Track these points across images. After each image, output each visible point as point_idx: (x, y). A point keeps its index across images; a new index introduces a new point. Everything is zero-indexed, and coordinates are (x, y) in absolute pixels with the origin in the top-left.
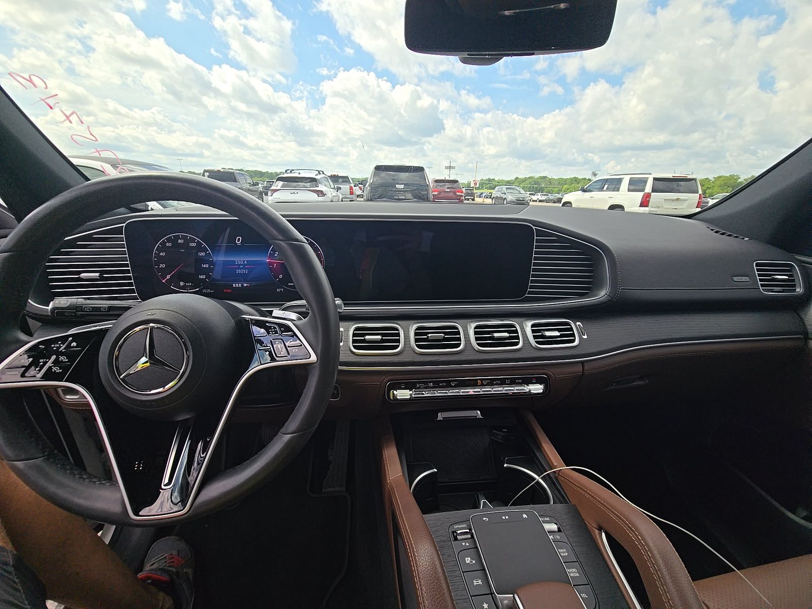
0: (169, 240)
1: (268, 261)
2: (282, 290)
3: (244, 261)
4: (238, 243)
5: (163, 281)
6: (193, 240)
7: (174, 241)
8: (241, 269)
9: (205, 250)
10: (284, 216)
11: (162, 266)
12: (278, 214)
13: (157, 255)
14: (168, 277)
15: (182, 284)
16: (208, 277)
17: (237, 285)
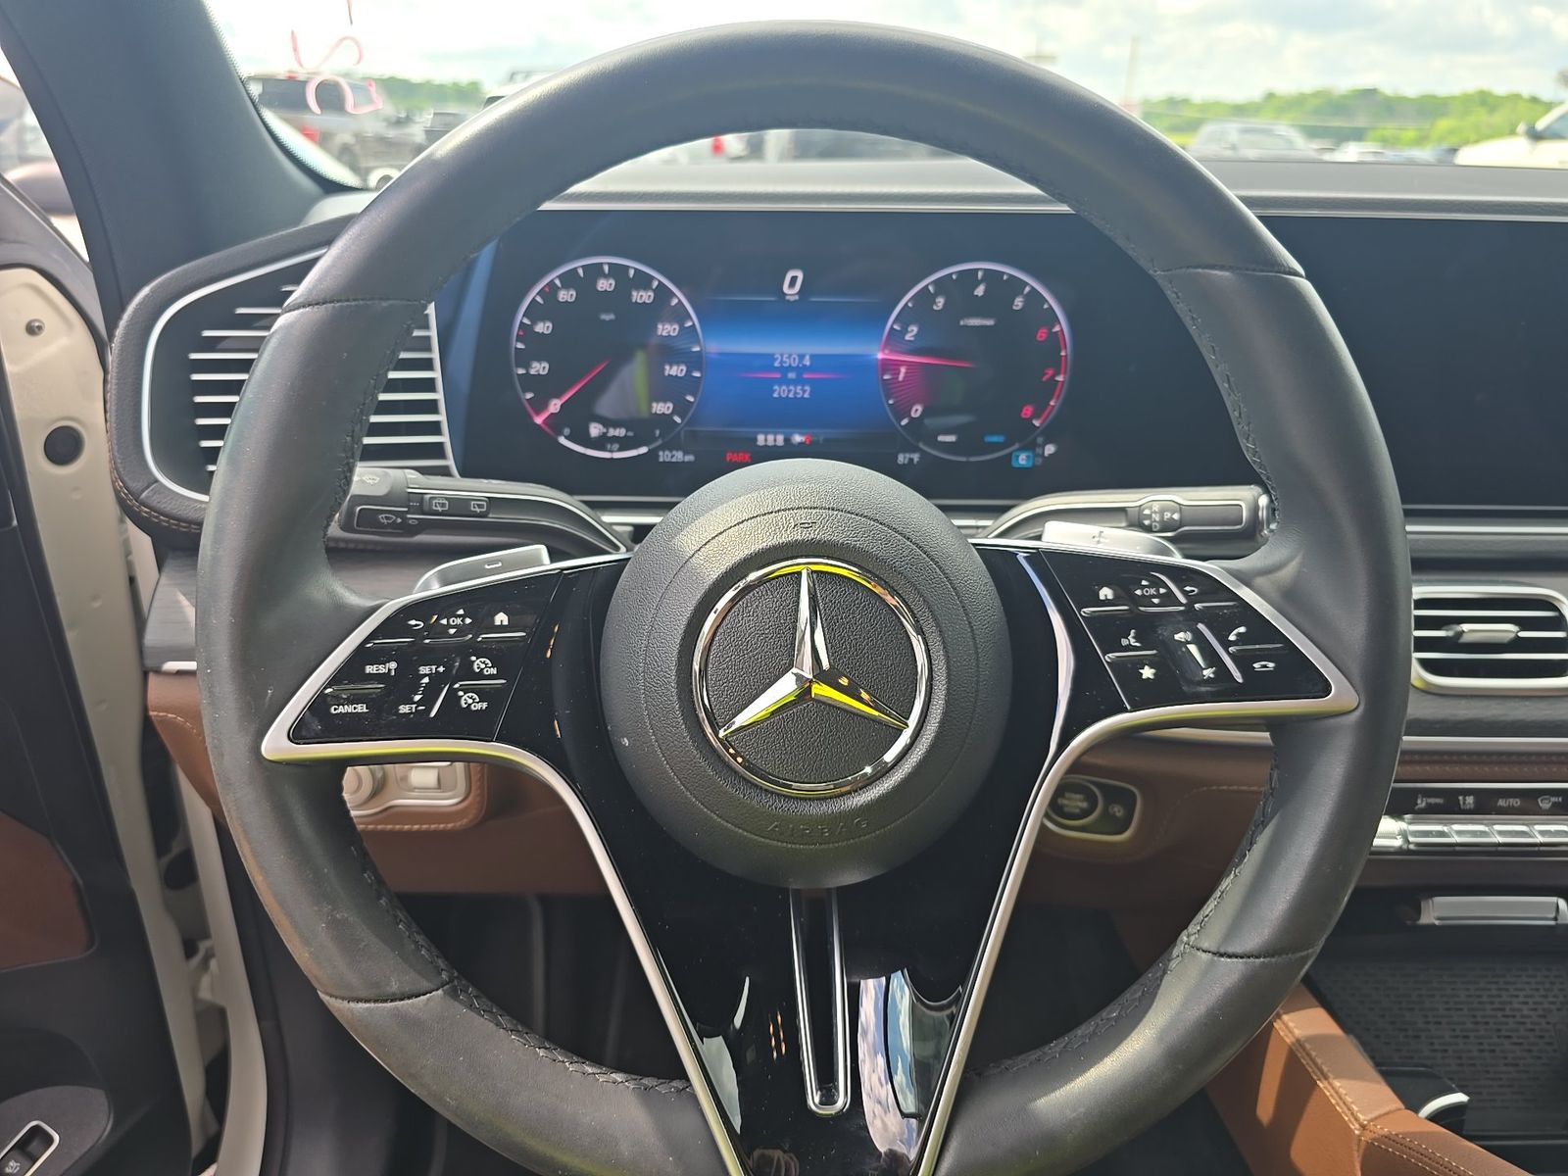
0: (569, 280)
1: (880, 356)
2: (916, 457)
3: (802, 357)
4: (791, 292)
5: (539, 420)
6: (643, 281)
7: (583, 283)
8: (789, 382)
9: (680, 315)
10: (1250, 202)
11: (540, 368)
12: (1232, 194)
13: (526, 332)
14: (555, 406)
15: (595, 430)
16: (681, 408)
17: (771, 438)
